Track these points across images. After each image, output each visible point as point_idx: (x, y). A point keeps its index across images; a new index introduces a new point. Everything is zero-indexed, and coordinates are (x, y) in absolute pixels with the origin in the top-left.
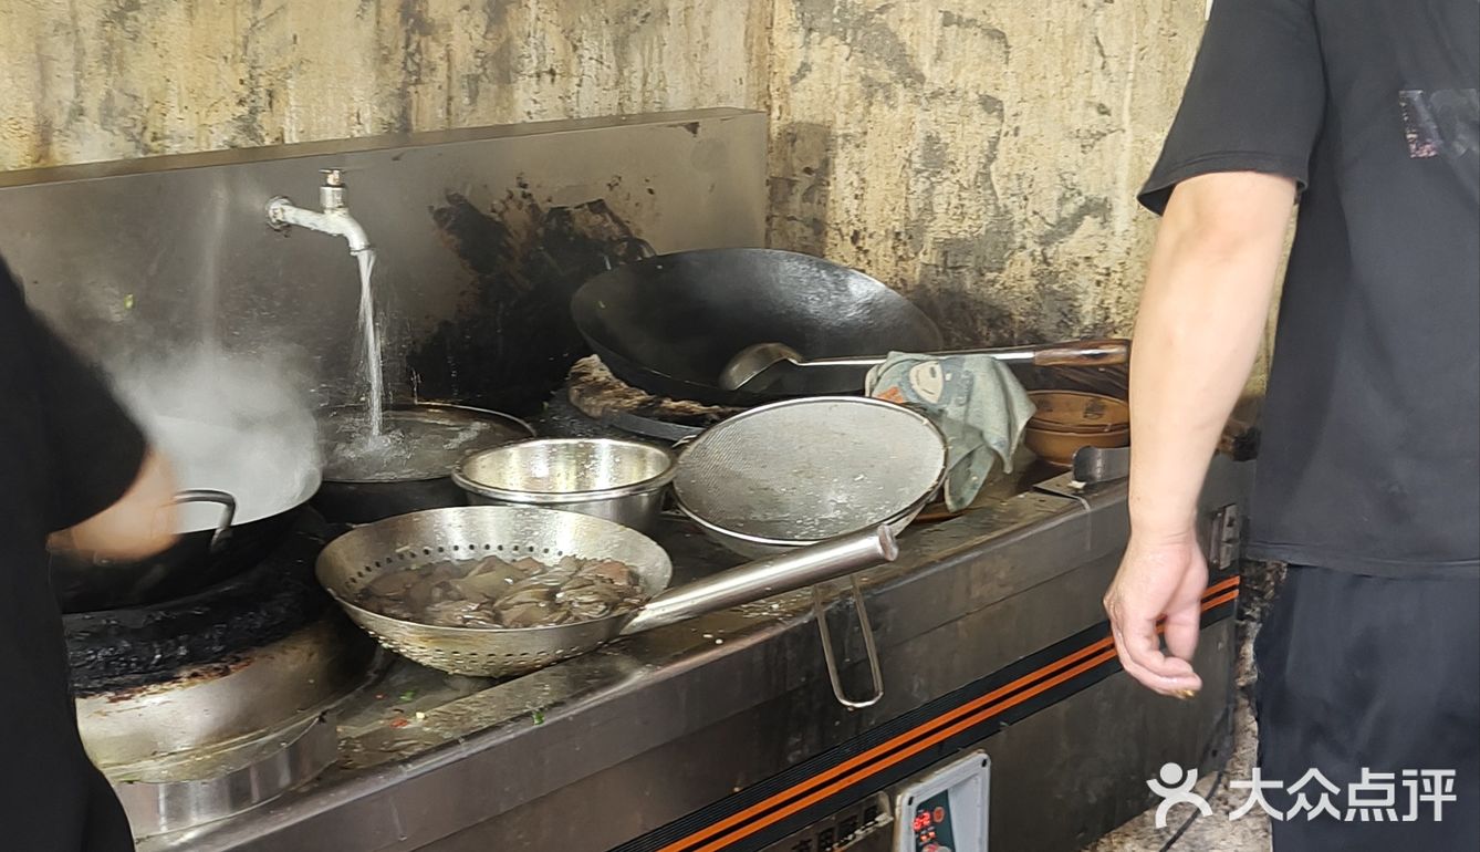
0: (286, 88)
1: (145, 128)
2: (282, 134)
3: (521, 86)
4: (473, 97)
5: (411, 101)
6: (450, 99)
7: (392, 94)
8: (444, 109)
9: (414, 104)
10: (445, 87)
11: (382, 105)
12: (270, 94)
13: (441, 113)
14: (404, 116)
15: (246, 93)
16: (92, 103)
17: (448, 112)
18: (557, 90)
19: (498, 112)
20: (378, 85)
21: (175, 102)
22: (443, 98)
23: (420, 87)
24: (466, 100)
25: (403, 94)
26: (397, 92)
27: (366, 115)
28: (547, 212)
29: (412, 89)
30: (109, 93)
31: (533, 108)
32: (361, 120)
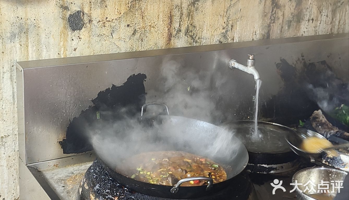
0: (236, 24)
1: (196, 36)
2: (234, 38)
3: (303, 24)
4: (289, 27)
5: (271, 28)
6: (282, 27)
7: (266, 26)
8: (280, 30)
9: (272, 29)
10: (281, 24)
11: (262, 29)
12: (232, 26)
13: (279, 32)
14: (268, 33)
15: (225, 26)
16: (183, 29)
17: (281, 31)
18: (313, 25)
19: (295, 31)
20: (262, 23)
21: (205, 28)
22: (281, 27)
23: (274, 24)
24: (287, 28)
25: (269, 26)
26: (267, 25)
27: (258, 32)
28: (308, 64)
29: (272, 25)
30: (188, 25)
31: (305, 30)
32: (256, 34)
